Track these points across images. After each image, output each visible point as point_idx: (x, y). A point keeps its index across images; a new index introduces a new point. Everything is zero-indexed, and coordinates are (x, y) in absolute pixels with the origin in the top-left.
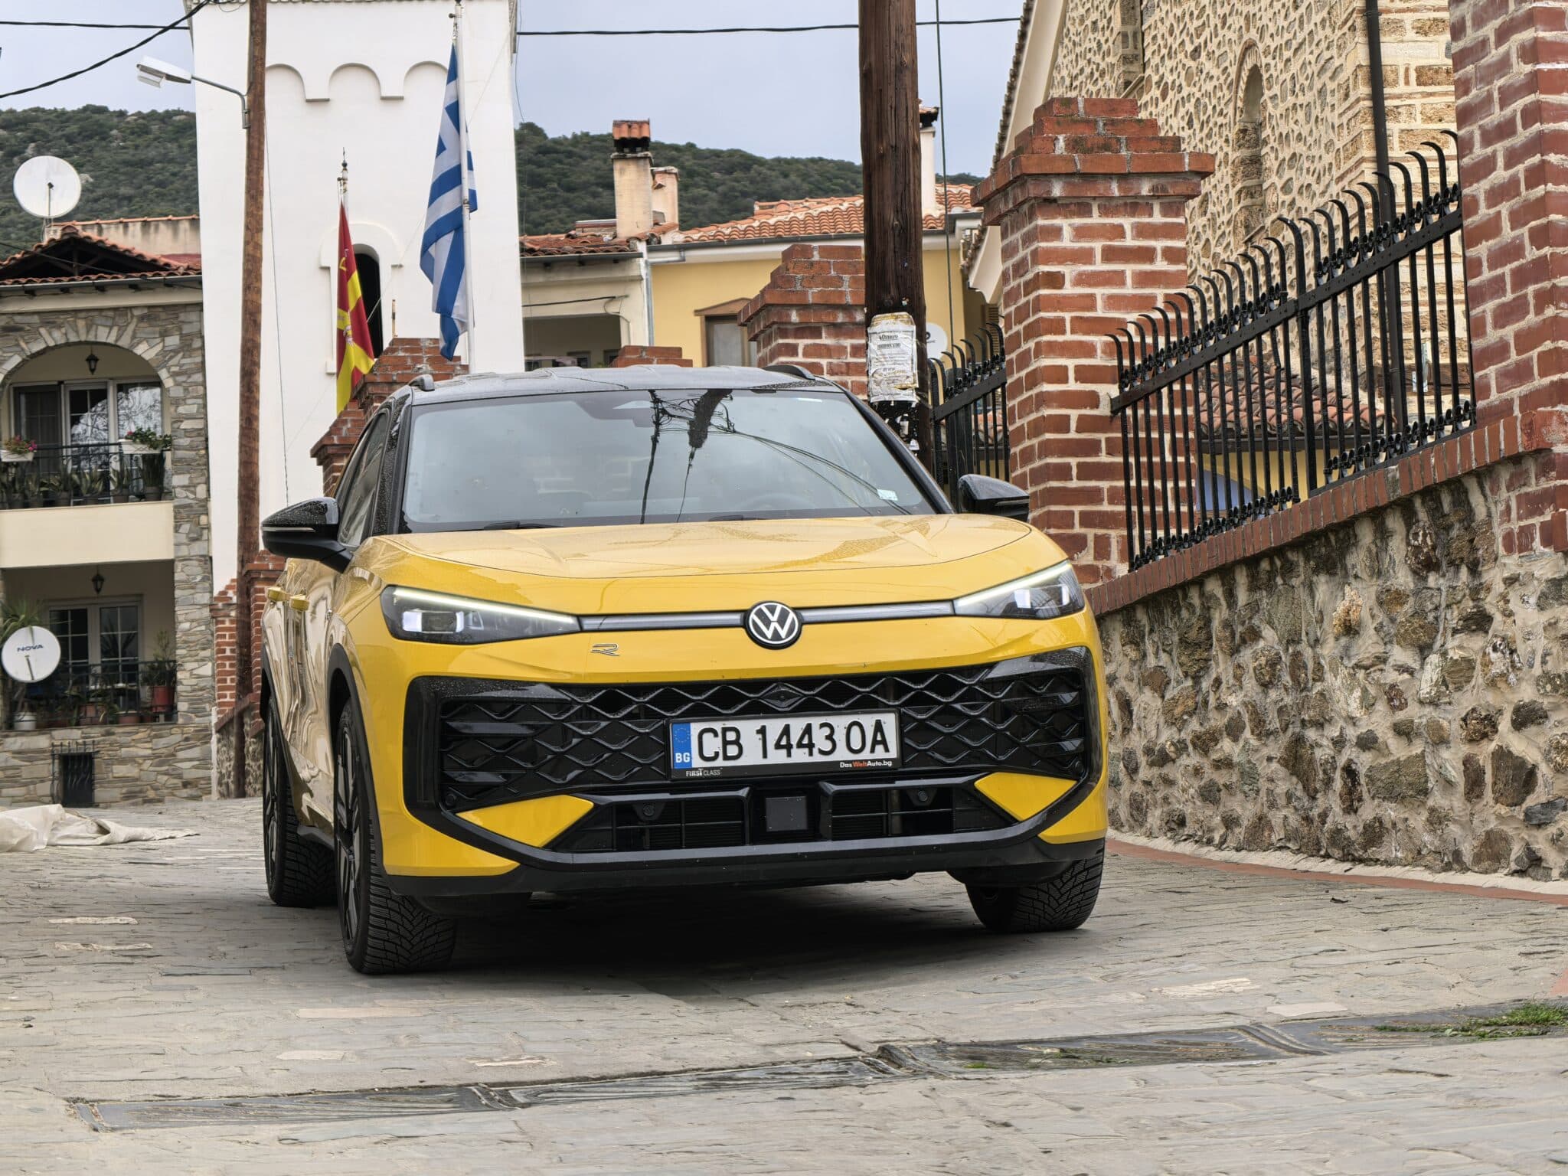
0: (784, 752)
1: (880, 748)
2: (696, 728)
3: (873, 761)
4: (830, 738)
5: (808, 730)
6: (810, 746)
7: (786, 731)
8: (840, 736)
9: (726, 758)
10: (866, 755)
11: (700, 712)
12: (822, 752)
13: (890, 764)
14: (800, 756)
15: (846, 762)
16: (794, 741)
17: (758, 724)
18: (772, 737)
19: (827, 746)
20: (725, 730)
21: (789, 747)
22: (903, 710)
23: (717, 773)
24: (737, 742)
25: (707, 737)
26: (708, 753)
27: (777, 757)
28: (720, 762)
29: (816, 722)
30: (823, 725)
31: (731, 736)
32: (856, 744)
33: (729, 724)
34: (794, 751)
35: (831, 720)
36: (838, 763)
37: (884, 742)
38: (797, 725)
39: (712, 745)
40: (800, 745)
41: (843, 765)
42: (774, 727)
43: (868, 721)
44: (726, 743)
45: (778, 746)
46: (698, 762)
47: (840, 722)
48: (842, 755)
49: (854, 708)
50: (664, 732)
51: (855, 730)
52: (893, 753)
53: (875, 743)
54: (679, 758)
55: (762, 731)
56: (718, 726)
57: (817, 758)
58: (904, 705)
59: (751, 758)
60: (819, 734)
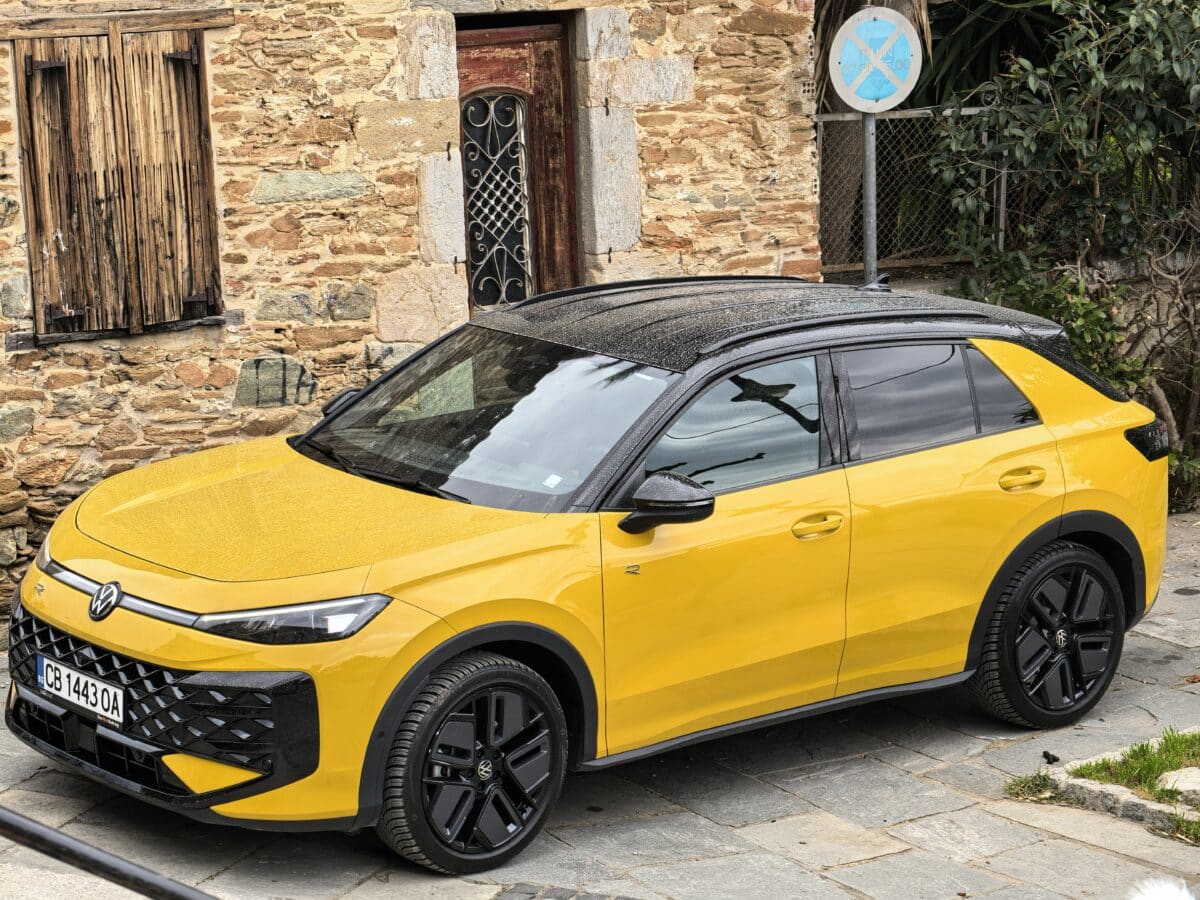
0: (76, 695)
1: (115, 712)
2: (46, 661)
3: (112, 720)
4: (95, 694)
5: (86, 686)
6: (87, 696)
7: (78, 679)
8: (99, 696)
9: (56, 689)
10: (108, 714)
11: (48, 651)
12: (91, 703)
13: (119, 725)
14: (82, 702)
15: (102, 716)
16: (81, 690)
17: (66, 670)
18: (73, 683)
19: (94, 702)
20: (57, 669)
21: (79, 693)
22: (132, 691)
23: (51, 696)
24: (59, 679)
25: (49, 669)
26: (50, 683)
27: (73, 698)
28: (53, 690)
29: (91, 681)
30: (93, 685)
31: (58, 674)
32: (106, 705)
33: (58, 666)
34: (81, 697)
35: (97, 683)
36: (97, 714)
37: (117, 708)
38: (83, 679)
39: (51, 679)
40: (83, 695)
41: (99, 717)
42: (75, 675)
43: (112, 690)
44: (56, 678)
45: (74, 690)
46: (46, 687)
47: (101, 686)
48: (99, 710)
49: (105, 679)
50: (35, 658)
51: (105, 693)
52: (121, 719)
53: (114, 708)
54: (39, 679)
55: (69, 676)
56: (53, 664)
57: (89, 707)
58: (130, 686)
59: (63, 694)
60: (91, 690)
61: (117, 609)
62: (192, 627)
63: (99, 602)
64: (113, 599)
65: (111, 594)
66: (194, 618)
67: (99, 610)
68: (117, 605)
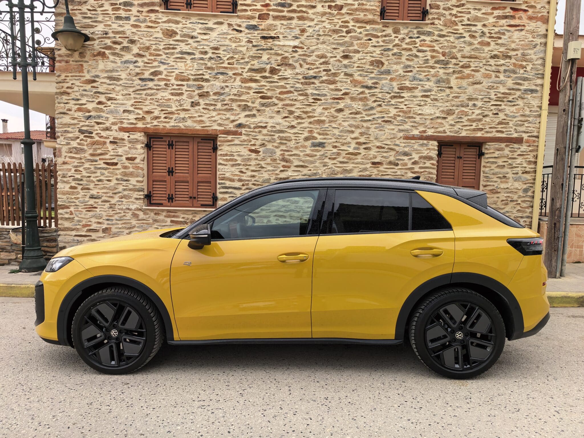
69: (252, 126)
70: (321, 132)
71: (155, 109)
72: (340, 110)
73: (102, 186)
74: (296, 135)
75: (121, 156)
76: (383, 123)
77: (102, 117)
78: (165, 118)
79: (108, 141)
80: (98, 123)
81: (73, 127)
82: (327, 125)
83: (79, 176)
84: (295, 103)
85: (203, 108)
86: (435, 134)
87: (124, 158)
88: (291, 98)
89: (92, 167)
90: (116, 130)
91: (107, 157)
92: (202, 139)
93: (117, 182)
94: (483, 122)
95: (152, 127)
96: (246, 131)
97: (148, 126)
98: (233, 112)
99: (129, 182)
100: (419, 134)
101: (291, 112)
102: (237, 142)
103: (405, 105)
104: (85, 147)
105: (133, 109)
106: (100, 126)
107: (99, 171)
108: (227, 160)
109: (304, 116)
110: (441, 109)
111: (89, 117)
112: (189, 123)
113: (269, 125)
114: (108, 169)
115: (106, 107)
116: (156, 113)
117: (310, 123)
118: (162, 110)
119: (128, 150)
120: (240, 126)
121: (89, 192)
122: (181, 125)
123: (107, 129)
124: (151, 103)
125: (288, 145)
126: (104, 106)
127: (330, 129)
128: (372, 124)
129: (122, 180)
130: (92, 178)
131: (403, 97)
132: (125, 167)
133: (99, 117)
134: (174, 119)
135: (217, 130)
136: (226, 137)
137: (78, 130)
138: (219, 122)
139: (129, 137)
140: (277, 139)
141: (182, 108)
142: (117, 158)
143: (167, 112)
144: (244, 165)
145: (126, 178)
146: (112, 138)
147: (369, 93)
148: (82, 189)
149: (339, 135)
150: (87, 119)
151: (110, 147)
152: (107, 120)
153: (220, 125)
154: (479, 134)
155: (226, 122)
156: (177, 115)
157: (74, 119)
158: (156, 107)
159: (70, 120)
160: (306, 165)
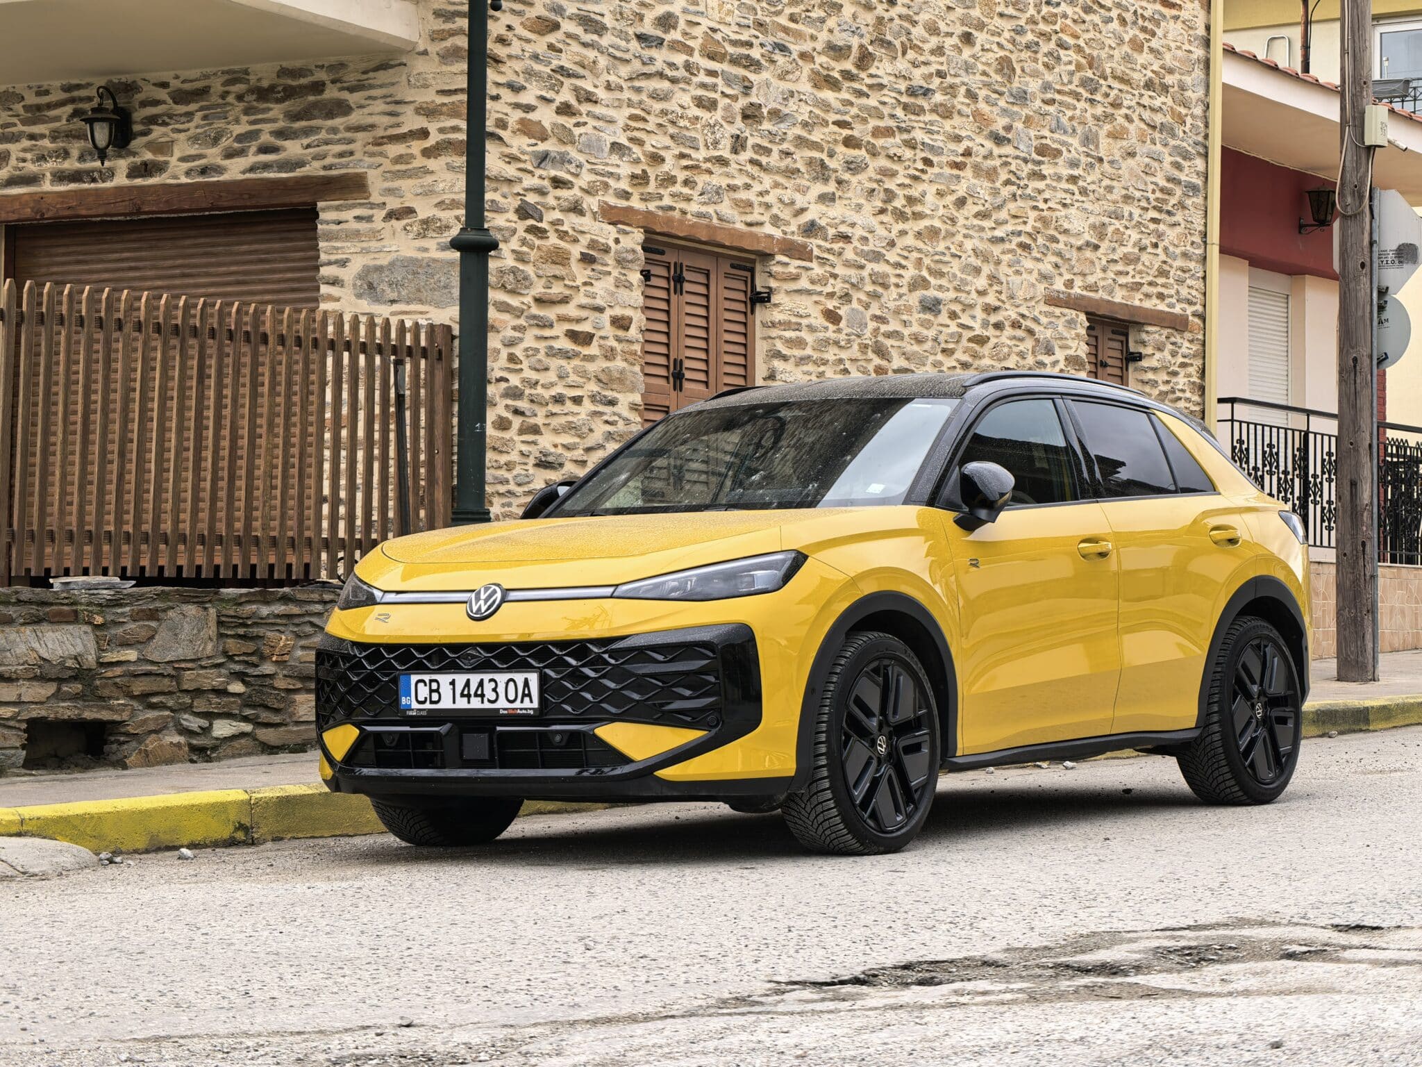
0: (465, 699)
1: (527, 699)
2: (414, 678)
3: (521, 709)
4: (495, 690)
5: (481, 684)
6: (482, 696)
7: (468, 684)
8: (501, 690)
9: (432, 702)
10: (517, 704)
11: (420, 668)
12: (489, 701)
13: (532, 712)
14: (476, 703)
15: (504, 709)
16: (472, 693)
17: (449, 677)
18: (459, 686)
19: (493, 697)
20: (431, 681)
21: (469, 696)
22: (548, 671)
23: (424, 713)
24: (437, 691)
25: (420, 685)
26: (421, 698)
27: (462, 704)
28: (428, 706)
29: (486, 677)
30: (491, 680)
31: (434, 686)
32: (511, 696)
33: (433, 677)
34: (473, 699)
35: (497, 676)
36: (498, 710)
37: (529, 695)
38: (475, 679)
39: (423, 692)
40: (476, 695)
41: (502, 712)
42: (461, 679)
43: (519, 678)
44: (431, 691)
45: (462, 695)
46: (415, 705)
47: (502, 678)
48: (502, 704)
49: (510, 669)
50: (395, 681)
51: (511, 684)
52: (535, 705)
53: (524, 695)
54: (404, 701)
55: (453, 683)
56: (427, 678)
57: (487, 705)
58: (545, 667)
59: (446, 703)
60: (488, 687)
61: (504, 605)
62: (611, 597)
63: (482, 602)
64: (499, 595)
65: (494, 592)
66: (611, 590)
67: (483, 609)
68: (503, 601)
69: (831, 232)
70: (933, 265)
71: (667, 148)
72: (961, 202)
73: (563, 420)
74: (898, 272)
75: (600, 310)
76: (1019, 251)
77: (570, 162)
78: (686, 182)
79: (576, 251)
80: (557, 183)
81: (505, 189)
82: (941, 247)
83: (515, 380)
84: (895, 167)
85: (752, 162)
86: (1085, 293)
87: (606, 318)
88: (891, 152)
89: (541, 345)
90: (594, 214)
91: (570, 310)
92: (733, 266)
93: (593, 408)
94: (1140, 267)
95: (660, 213)
96: (819, 247)
97: (652, 206)
98: (798, 181)
99: (615, 409)
100: (1063, 289)
101: (890, 195)
102: (804, 283)
103: (1046, 201)
104: (529, 270)
105: (626, 143)
106: (559, 192)
107: (555, 363)
108: (790, 342)
109: (908, 210)
110: (1092, 220)
111: (543, 158)
112: (726, 208)
113: (858, 232)
114: (577, 355)
115: (577, 125)
116: (669, 166)
117: (919, 235)
118: (682, 156)
119: (613, 289)
120: (811, 229)
121: (534, 443)
122: (710, 209)
123: (576, 209)
124: (660, 125)
125: (883, 300)
126: (574, 120)
127: (947, 258)
128: (1003, 253)
129: (601, 402)
130: (539, 390)
131: (1043, 177)
132: (610, 354)
133: (563, 160)
134: (699, 187)
135: (770, 237)
136: (787, 264)
137: (516, 203)
138: (775, 211)
139: (617, 241)
140: (867, 280)
141: (717, 153)
142: (593, 315)
143: (690, 163)
144: (815, 362)
145: (609, 394)
146: (584, 240)
147: (1000, 156)
148: (522, 432)
149: (962, 280)
150: (538, 167)
151: (581, 273)
152: (577, 175)
153: (776, 221)
154: (1136, 301)
155: (786, 214)
156: (706, 177)
157: (512, 159)
158: (668, 142)
159: (501, 164)
160: (912, 367)
